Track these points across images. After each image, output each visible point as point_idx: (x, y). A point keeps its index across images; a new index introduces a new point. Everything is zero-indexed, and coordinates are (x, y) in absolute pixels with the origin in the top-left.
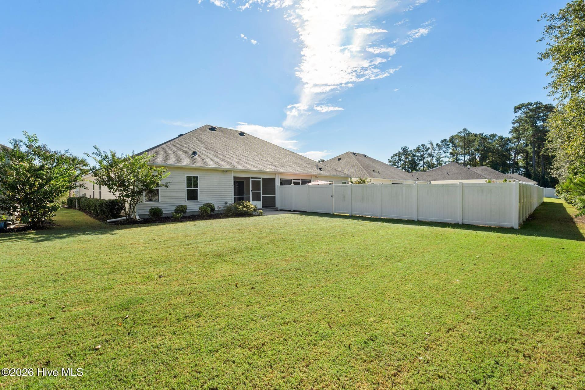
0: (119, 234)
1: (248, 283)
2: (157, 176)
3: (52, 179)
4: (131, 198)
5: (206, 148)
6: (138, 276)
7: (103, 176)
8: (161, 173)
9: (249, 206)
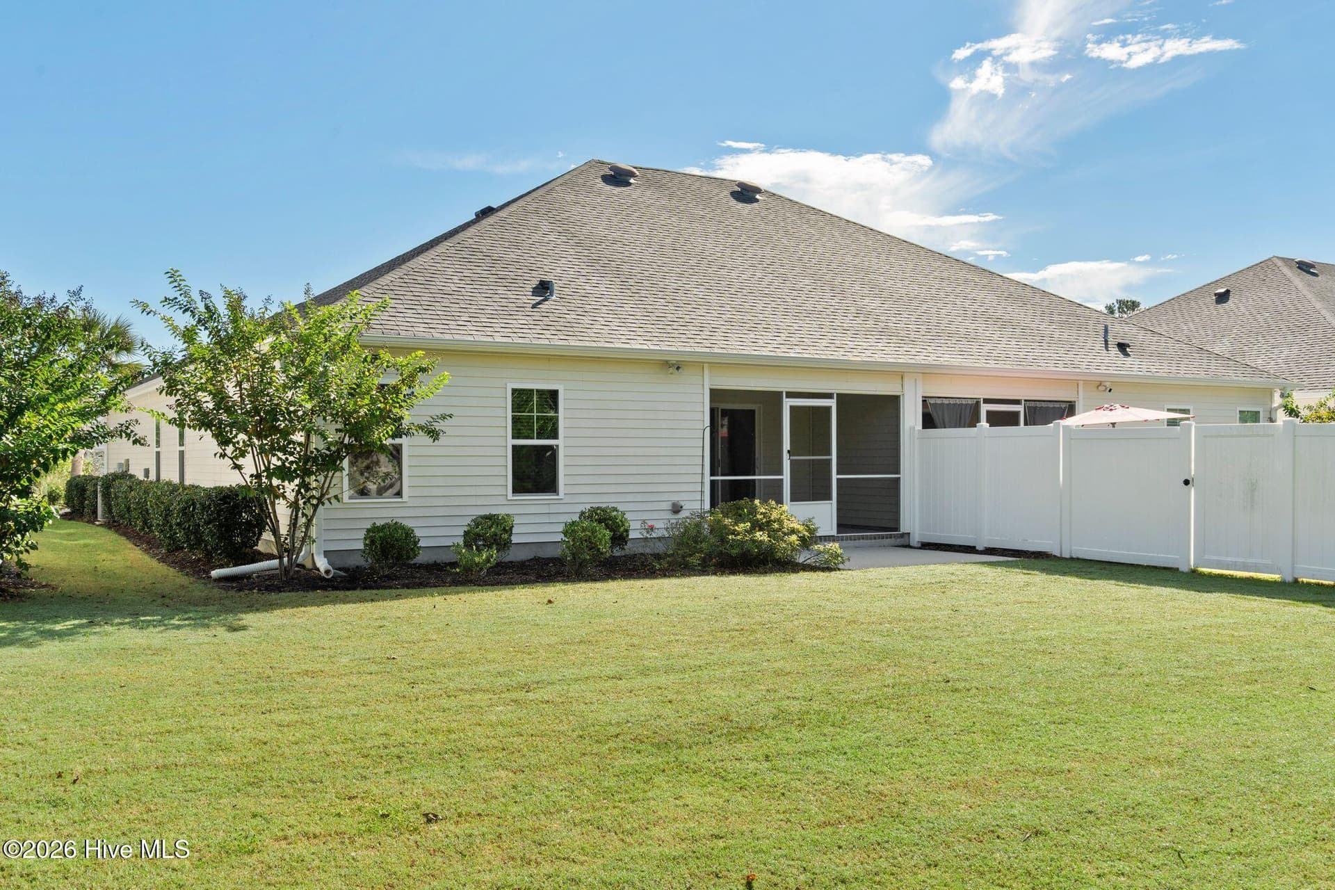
0: (258, 629)
1: (802, 878)
2: (396, 390)
3: (29, 405)
4: (297, 481)
5: (592, 263)
6: (345, 807)
7: (199, 390)
8: (412, 376)
9: (780, 521)
